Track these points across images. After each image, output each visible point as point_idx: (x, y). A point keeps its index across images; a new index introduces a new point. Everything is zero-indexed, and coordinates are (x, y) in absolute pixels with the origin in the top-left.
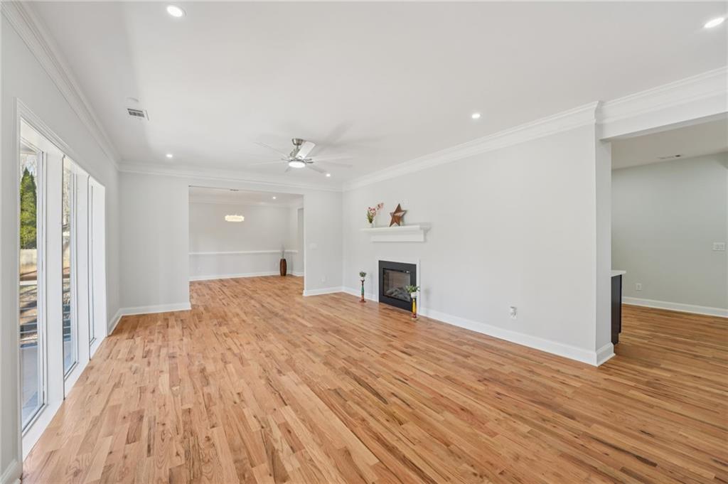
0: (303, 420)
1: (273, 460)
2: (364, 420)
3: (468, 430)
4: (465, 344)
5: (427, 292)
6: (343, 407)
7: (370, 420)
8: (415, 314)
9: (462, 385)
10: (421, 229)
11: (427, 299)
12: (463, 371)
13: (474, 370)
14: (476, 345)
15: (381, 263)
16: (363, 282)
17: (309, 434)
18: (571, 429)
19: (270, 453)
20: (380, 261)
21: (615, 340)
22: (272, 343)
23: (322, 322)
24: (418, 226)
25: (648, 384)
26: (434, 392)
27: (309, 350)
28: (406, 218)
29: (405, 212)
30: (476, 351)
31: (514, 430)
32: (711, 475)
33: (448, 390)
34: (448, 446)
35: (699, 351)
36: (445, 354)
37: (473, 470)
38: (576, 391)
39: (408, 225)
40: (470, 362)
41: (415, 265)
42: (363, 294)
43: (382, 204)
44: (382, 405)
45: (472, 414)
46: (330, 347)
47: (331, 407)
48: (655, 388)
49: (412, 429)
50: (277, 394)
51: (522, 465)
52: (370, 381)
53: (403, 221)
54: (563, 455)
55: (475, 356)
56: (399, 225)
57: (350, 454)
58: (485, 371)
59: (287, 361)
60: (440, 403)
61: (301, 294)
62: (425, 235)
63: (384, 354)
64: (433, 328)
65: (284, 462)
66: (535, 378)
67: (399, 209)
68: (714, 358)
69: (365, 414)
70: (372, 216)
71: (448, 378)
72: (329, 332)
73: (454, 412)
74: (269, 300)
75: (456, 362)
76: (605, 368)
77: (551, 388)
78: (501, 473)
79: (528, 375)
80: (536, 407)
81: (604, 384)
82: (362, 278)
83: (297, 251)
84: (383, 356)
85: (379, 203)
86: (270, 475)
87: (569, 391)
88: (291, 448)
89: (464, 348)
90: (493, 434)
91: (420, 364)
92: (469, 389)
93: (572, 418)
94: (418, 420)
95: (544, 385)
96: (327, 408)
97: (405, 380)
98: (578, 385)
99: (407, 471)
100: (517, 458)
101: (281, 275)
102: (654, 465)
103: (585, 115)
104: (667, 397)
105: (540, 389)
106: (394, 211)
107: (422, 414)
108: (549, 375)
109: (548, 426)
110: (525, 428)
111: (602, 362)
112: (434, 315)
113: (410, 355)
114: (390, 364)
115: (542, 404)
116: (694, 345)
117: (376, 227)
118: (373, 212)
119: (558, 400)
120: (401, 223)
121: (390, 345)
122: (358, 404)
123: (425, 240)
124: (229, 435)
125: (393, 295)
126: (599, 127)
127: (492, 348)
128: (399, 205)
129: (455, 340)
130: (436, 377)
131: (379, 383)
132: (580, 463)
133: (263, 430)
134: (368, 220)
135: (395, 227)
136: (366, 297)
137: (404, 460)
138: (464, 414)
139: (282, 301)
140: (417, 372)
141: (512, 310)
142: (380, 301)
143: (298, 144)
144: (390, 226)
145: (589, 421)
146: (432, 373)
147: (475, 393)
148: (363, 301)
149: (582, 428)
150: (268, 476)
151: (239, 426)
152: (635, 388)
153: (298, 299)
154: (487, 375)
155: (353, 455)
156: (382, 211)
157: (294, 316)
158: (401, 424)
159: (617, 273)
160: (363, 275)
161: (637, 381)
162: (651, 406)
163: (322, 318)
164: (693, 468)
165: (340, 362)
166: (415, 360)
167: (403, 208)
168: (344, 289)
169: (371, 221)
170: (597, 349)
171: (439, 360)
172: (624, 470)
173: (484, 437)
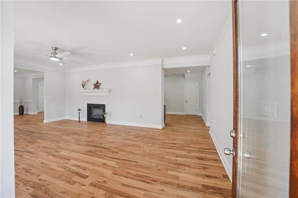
0: (82, 162)
1: (78, 174)
2: (105, 155)
3: (137, 149)
4: (127, 129)
5: (110, 114)
6: (95, 154)
7: (106, 155)
8: (106, 123)
9: (131, 140)
10: (108, 91)
11: (110, 117)
12: (130, 136)
13: (133, 135)
14: (130, 129)
15: (88, 104)
16: (79, 113)
17: (87, 164)
18: (160, 142)
19: (75, 173)
20: (87, 104)
21: (164, 122)
22: (42, 143)
23: (64, 131)
24: (107, 90)
25: (172, 130)
26: (123, 143)
27: (65, 142)
28: (101, 86)
29: (101, 84)
30: (131, 131)
31: (148, 146)
32: (184, 143)
33: (127, 142)
34: (133, 153)
35: (180, 122)
36: (122, 133)
37: (142, 156)
38: (159, 135)
39: (102, 89)
40: (131, 134)
41: (105, 105)
42: (79, 119)
43: (89, 80)
44: (109, 150)
45: (136, 145)
46: (75, 139)
47: (90, 155)
48: (173, 131)
49: (122, 153)
50: (63, 158)
51: (152, 151)
52: (100, 145)
53: (99, 87)
54: (160, 147)
55: (131, 132)
56: (98, 89)
57: (106, 164)
58: (136, 135)
59: (57, 148)
60: (127, 145)
61: (43, 122)
62: (109, 93)
63: (100, 137)
64: (114, 127)
65: (83, 173)
66: (149, 134)
67: (97, 83)
68: (183, 123)
69: (105, 154)
70: (84, 85)
71: (126, 139)
72: (71, 134)
73: (132, 146)
74: (21, 127)
75: (126, 135)
76: (163, 129)
77: (153, 135)
78: (149, 154)
79: (147, 134)
80: (151, 140)
81: (164, 132)
82: (79, 112)
83: (32, 101)
84: (100, 138)
85: (88, 79)
86: (81, 178)
87: (157, 135)
88: (83, 169)
89: (127, 130)
90: (144, 148)
91: (115, 137)
92: (133, 140)
93: (159, 140)
94: (122, 151)
95: (151, 135)
96: (89, 156)
97: (112, 142)
98: (159, 133)
99: (125, 162)
100: (151, 151)
101: (20, 114)
102: (176, 144)
103: (159, 61)
104: (176, 132)
105: (151, 136)
106: (95, 83)
107: (122, 149)
108: (152, 132)
109: (155, 143)
110: (150, 145)
111: (163, 127)
112: (113, 122)
113: (110, 136)
114: (105, 139)
115: (152, 139)
116: (179, 121)
117: (86, 89)
118: (85, 83)
119: (156, 137)
120: (99, 88)
121: (100, 134)
122: (100, 152)
123: (109, 95)
124: (51, 175)
125: (94, 118)
126: (162, 65)
127: (135, 129)
128: (97, 81)
129: (123, 129)
130: (122, 139)
131: (104, 145)
132: (163, 148)
133: (66, 169)
134: (82, 86)
135: (96, 90)
136: (81, 120)
137: (123, 160)
138: (135, 146)
139: (31, 126)
140: (115, 140)
141: (140, 117)
142: (88, 121)
143: (55, 50)
144: (94, 89)
145: (163, 140)
146: (120, 139)
147: (135, 141)
148: (79, 121)
149: (162, 141)
150: (80, 178)
151: (53, 171)
152: (170, 131)
153: (41, 124)
154: (137, 136)
155: (107, 164)
156: (89, 82)
157: (45, 132)
158: (118, 153)
159: (165, 104)
160: (79, 110)
161: (171, 130)
162: (173, 134)
163: (63, 130)
164: (182, 142)
165: (83, 143)
166: (113, 137)
167: (99, 82)
168: (67, 118)
169: (83, 87)
170: (162, 124)
171: (121, 135)
172: (171, 146)
173: (142, 149)
